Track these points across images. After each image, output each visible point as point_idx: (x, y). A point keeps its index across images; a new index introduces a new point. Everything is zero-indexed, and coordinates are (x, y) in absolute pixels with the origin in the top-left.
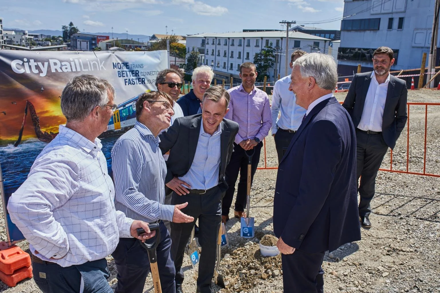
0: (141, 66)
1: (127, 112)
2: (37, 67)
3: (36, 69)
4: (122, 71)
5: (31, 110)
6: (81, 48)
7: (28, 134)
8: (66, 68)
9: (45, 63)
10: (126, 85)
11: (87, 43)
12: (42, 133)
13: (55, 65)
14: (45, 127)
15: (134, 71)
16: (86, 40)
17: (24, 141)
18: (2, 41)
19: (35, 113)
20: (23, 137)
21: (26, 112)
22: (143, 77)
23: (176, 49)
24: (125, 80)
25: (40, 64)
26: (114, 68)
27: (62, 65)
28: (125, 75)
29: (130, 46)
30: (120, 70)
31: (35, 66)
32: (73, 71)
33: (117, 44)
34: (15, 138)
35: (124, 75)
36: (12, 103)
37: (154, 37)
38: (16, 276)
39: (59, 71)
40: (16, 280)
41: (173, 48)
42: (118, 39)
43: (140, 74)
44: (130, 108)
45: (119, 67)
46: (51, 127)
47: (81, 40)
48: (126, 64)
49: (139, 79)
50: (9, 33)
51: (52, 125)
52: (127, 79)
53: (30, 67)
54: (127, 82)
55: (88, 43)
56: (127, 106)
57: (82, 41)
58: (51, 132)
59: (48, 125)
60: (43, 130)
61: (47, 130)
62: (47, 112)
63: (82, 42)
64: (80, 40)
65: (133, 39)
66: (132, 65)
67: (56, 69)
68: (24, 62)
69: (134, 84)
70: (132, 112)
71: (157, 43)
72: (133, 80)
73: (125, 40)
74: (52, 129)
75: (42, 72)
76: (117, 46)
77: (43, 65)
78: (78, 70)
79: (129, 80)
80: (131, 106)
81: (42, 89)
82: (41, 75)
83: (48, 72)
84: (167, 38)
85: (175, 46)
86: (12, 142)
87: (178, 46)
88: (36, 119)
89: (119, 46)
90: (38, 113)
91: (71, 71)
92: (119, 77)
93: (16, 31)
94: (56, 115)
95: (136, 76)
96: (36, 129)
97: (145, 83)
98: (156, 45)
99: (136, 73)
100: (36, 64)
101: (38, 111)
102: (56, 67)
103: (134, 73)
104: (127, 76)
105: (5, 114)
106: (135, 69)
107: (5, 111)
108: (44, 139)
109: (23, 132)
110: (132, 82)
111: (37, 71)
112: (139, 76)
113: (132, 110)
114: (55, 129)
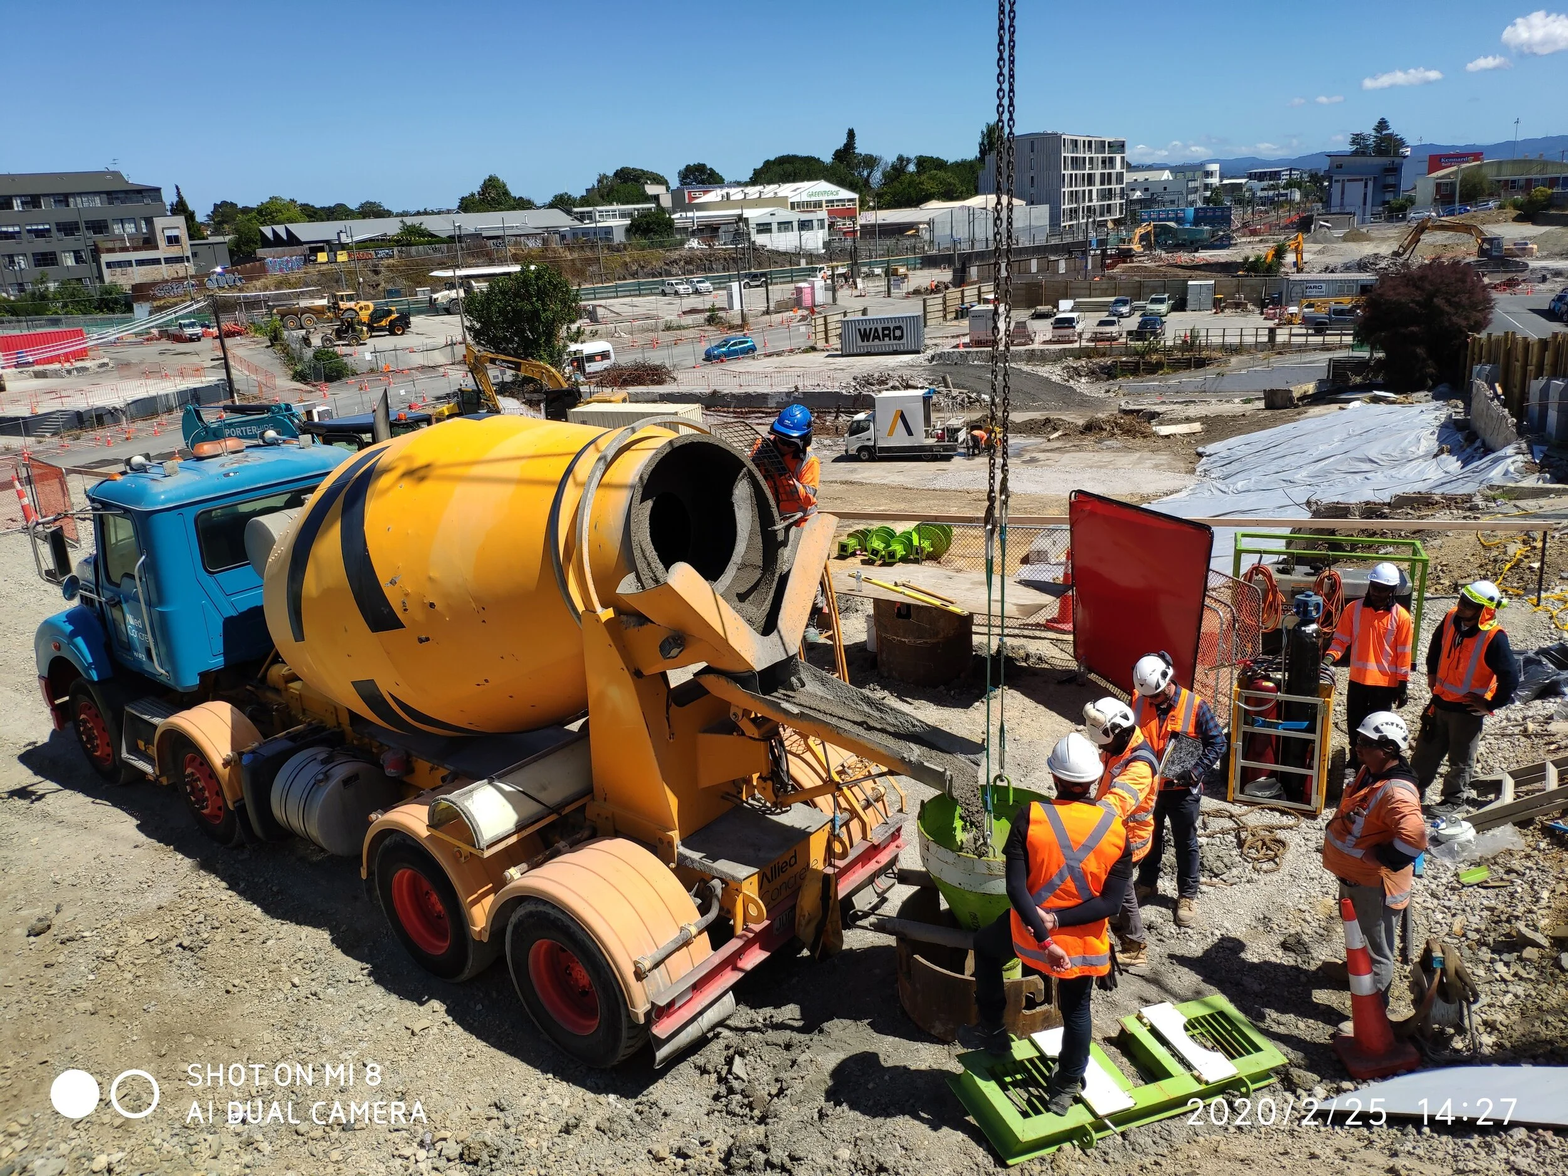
6: (1342, 205)
11: (1366, 186)
16: (1364, 177)
18: (1121, 205)
47: (1346, 178)
50: (1152, 176)
55: (1370, 184)
57: (1349, 180)
63: (1347, 184)
64: (1340, 178)
93: (1174, 170)
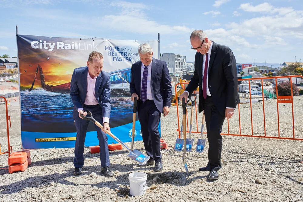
0: (130, 49)
1: (112, 79)
2: (48, 46)
3: (47, 47)
4: (112, 52)
5: (40, 71)
7: (37, 85)
8: (68, 47)
9: (53, 44)
10: (114, 61)
12: (45, 85)
13: (60, 45)
14: (48, 81)
15: (123, 52)
17: (34, 88)
19: (42, 73)
20: (34, 87)
21: (37, 72)
22: (130, 57)
23: (300, 72)
24: (114, 58)
25: (50, 44)
26: (105, 49)
27: (65, 45)
28: (115, 54)
29: (265, 71)
30: (111, 51)
31: (46, 45)
32: (72, 49)
33: (256, 70)
34: (30, 86)
35: (113, 54)
36: (30, 66)
37: (284, 64)
38: (13, 167)
39: (62, 49)
40: (12, 170)
41: (297, 71)
42: (257, 66)
43: (127, 55)
44: (115, 76)
45: (111, 49)
46: (51, 82)
48: (117, 48)
49: (126, 58)
50: (189, 64)
51: (52, 81)
52: (115, 57)
53: (43, 45)
54: (115, 59)
56: (112, 75)
58: (51, 85)
59: (49, 80)
60: (46, 83)
61: (48, 83)
62: (50, 72)
65: (268, 66)
66: (122, 49)
67: (60, 48)
68: (40, 42)
69: (122, 61)
70: (116, 79)
71: (285, 68)
72: (121, 58)
73: (262, 66)
74: (52, 83)
75: (50, 49)
76: (256, 71)
77: (52, 44)
78: (76, 49)
79: (117, 58)
80: (116, 75)
81: (48, 58)
82: (49, 50)
83: (54, 48)
84: (293, 64)
85: (299, 70)
86: (28, 89)
87: (302, 70)
88: (42, 76)
89: (257, 71)
90: (44, 73)
91: (70, 49)
92: (109, 55)
94: (56, 75)
95: (124, 56)
96: (42, 82)
97: (131, 61)
98: (284, 70)
99: (125, 54)
100: (47, 44)
101: (44, 71)
102: (60, 46)
103: (123, 54)
104: (116, 55)
105: (26, 72)
106: (124, 51)
107: (26, 70)
108: (46, 88)
109: (35, 83)
110: (119, 59)
111: (47, 48)
112: (126, 56)
113: (116, 78)
114: (53, 83)
